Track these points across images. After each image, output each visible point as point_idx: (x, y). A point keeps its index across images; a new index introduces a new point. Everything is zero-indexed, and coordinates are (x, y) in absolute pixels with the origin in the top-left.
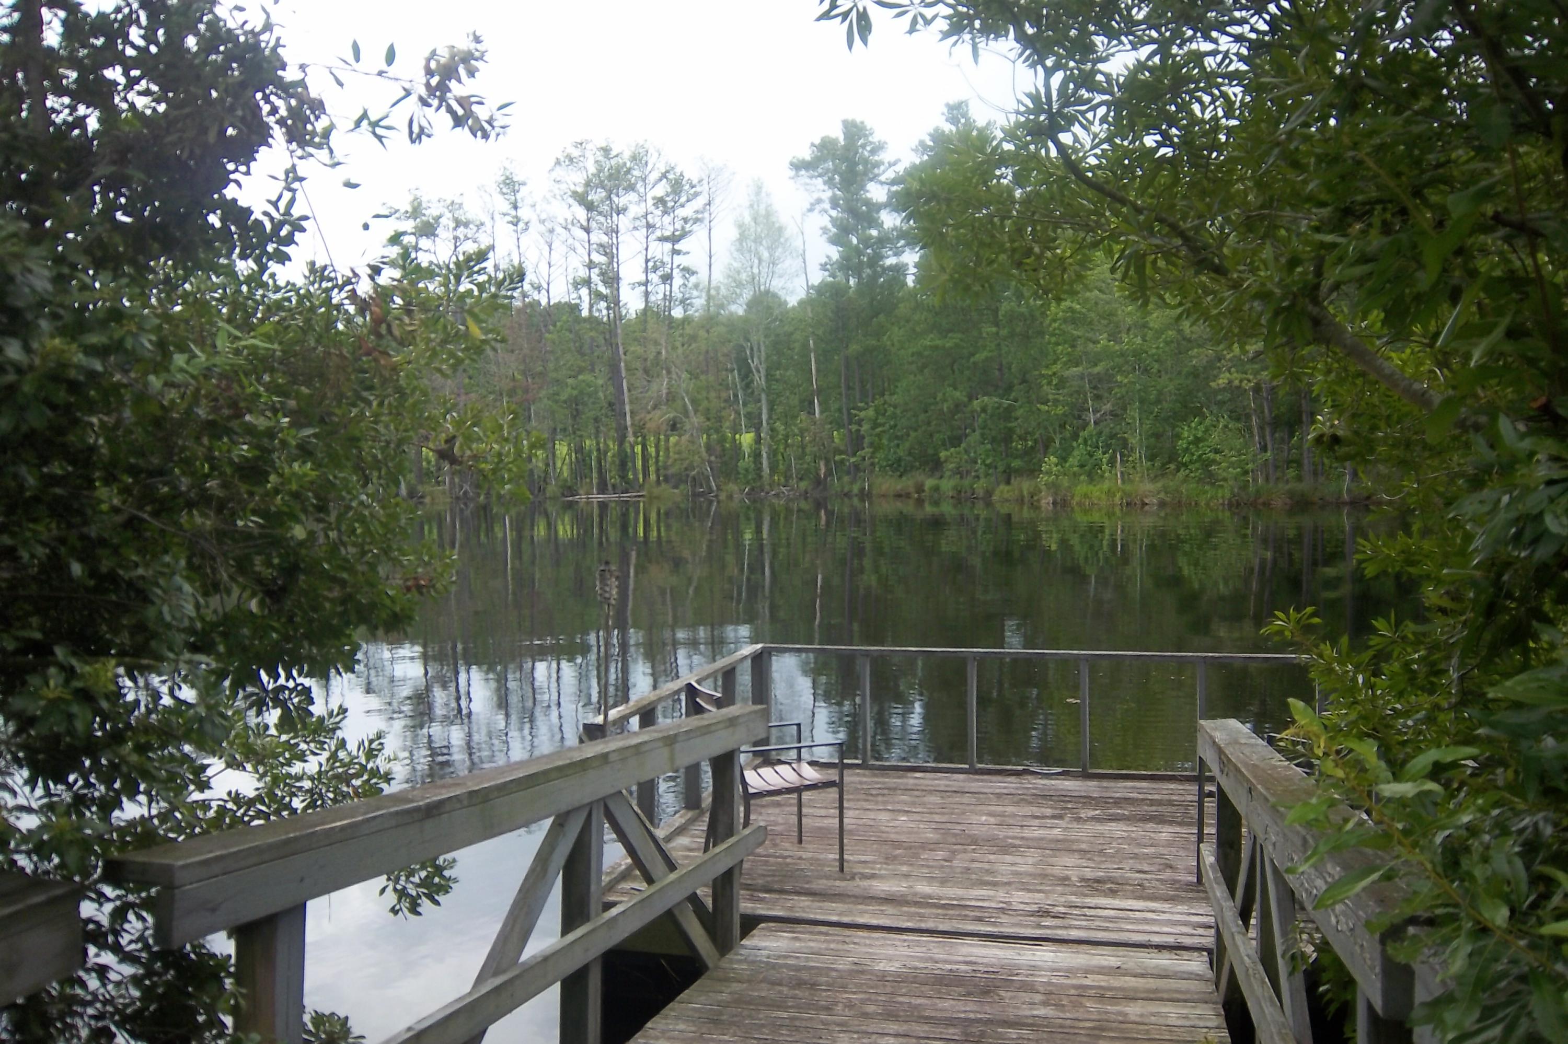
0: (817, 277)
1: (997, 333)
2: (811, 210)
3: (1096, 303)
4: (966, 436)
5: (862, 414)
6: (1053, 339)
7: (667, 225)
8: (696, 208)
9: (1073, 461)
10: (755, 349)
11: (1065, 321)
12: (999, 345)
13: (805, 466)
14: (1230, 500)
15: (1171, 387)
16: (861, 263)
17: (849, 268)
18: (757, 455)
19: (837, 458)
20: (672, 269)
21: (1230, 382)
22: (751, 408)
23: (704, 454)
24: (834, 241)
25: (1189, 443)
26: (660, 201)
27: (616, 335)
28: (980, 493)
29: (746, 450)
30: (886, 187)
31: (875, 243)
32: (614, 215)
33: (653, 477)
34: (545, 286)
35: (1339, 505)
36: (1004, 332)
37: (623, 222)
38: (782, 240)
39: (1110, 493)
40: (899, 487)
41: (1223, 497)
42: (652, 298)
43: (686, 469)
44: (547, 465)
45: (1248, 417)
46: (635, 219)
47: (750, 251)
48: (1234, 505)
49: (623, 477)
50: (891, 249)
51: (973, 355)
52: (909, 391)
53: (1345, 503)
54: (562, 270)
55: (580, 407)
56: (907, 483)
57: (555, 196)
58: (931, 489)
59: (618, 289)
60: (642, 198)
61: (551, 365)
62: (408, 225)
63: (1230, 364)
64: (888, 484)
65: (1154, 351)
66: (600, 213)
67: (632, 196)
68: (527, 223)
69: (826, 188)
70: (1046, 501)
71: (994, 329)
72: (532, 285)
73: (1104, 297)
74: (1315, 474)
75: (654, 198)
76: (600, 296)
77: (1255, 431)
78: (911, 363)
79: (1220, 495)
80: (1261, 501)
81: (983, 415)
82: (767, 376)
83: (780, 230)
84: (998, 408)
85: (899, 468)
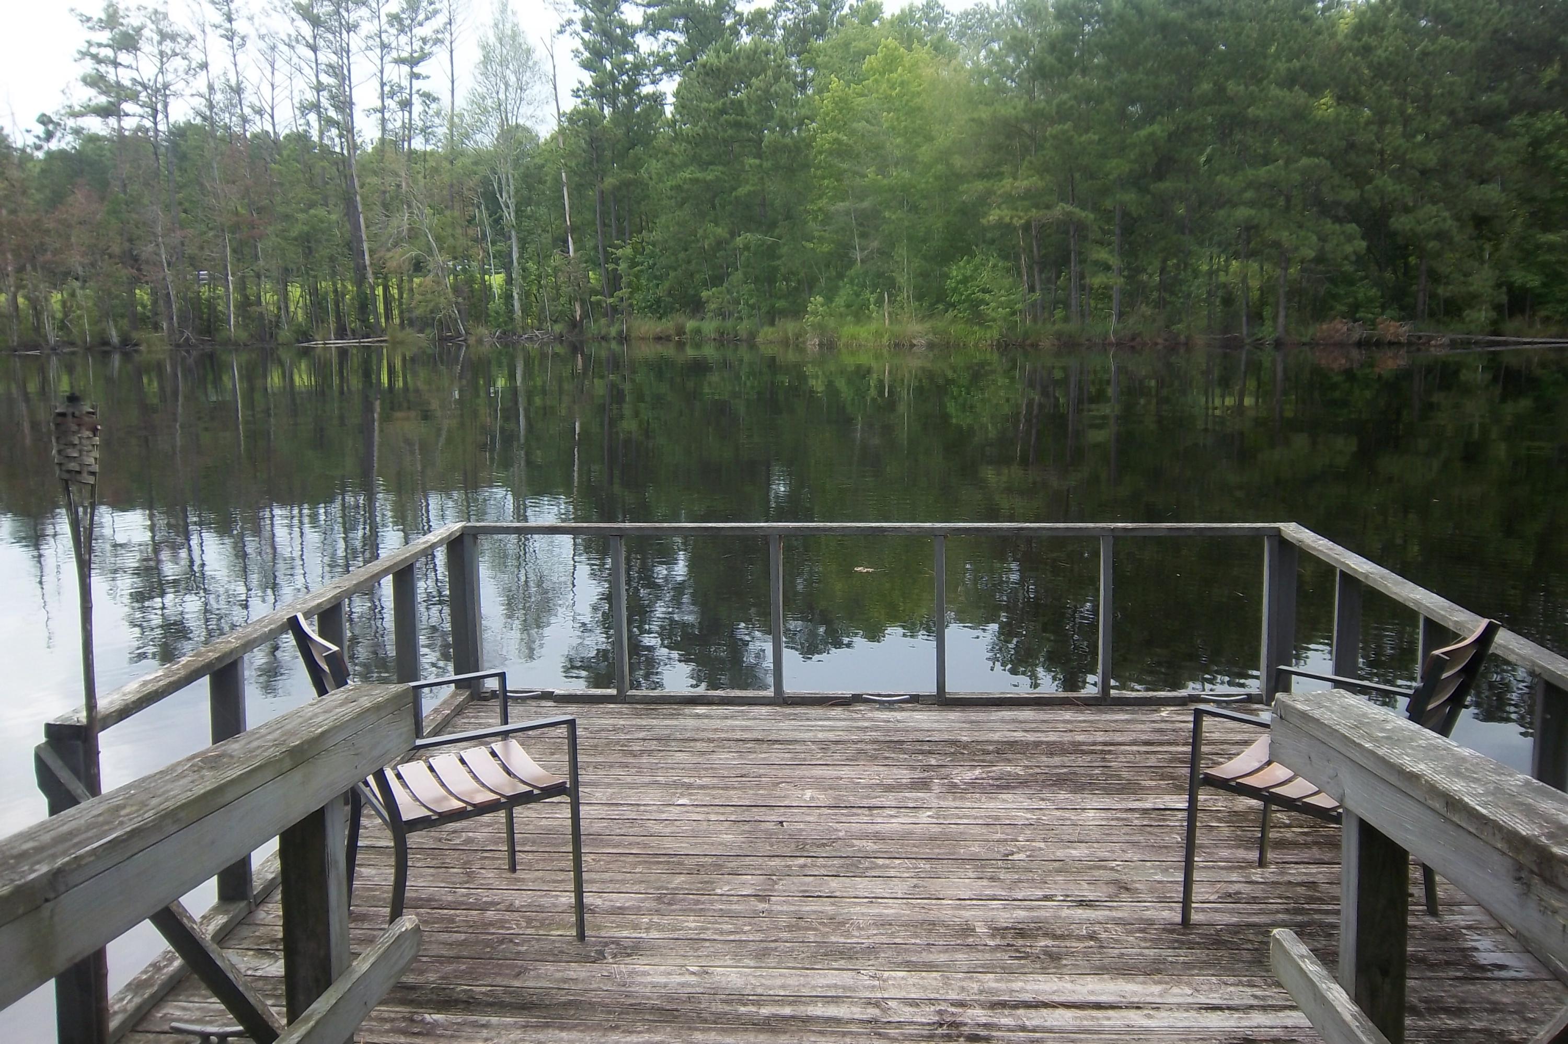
0: (569, 104)
1: (761, 166)
2: (561, 32)
3: (863, 135)
4: (728, 275)
5: (619, 252)
6: (819, 172)
7: (404, 46)
8: (436, 27)
9: (840, 300)
10: (504, 182)
11: (831, 153)
12: (762, 178)
13: (560, 308)
14: (998, 341)
15: (939, 225)
16: (615, 90)
17: (602, 96)
18: (508, 297)
19: (593, 299)
20: (411, 95)
21: (1001, 218)
22: (501, 246)
23: (451, 295)
24: (586, 66)
25: (958, 282)
26: (395, 19)
27: (350, 166)
28: (743, 334)
29: (497, 291)
30: (642, 9)
31: (630, 69)
32: (344, 31)
33: (397, 321)
34: (269, 111)
35: (1105, 346)
36: (767, 164)
37: (355, 41)
38: (530, 63)
39: (878, 334)
40: (658, 330)
41: (991, 338)
42: (390, 126)
43: (432, 312)
44: (279, 308)
45: (1017, 257)
46: (367, 37)
47: (496, 75)
48: (1003, 346)
49: (364, 321)
50: (648, 76)
51: (735, 189)
52: (668, 227)
53: (1111, 344)
54: (287, 93)
55: (313, 244)
56: (667, 325)
57: (275, 9)
58: (692, 331)
59: (351, 116)
60: (376, 15)
61: (278, 199)
62: (105, 36)
63: (1000, 200)
64: (647, 326)
65: (923, 186)
66: (328, 30)
67: (364, 12)
68: (243, 38)
69: (577, 7)
70: (812, 343)
71: (757, 161)
72: (252, 107)
73: (872, 128)
74: (1083, 315)
75: (388, 15)
76: (331, 122)
77: (1024, 271)
78: (671, 198)
79: (988, 336)
80: (1028, 342)
81: (746, 253)
82: (516, 212)
83: (528, 52)
84: (762, 245)
85: (658, 309)
